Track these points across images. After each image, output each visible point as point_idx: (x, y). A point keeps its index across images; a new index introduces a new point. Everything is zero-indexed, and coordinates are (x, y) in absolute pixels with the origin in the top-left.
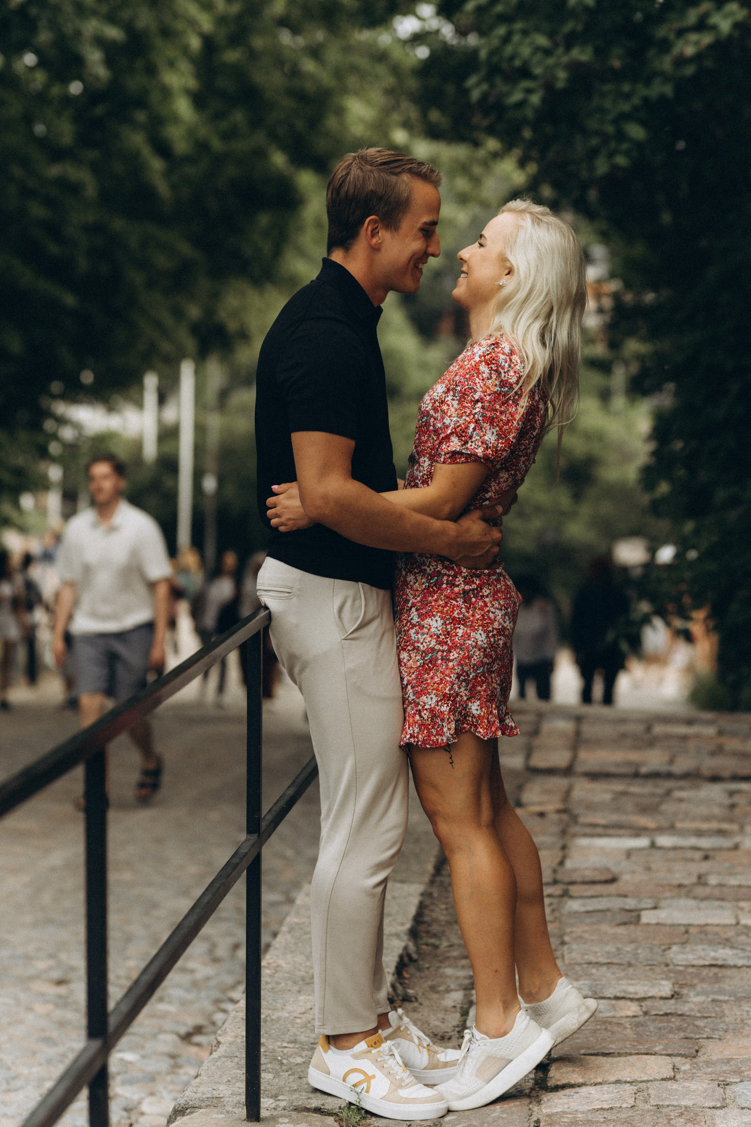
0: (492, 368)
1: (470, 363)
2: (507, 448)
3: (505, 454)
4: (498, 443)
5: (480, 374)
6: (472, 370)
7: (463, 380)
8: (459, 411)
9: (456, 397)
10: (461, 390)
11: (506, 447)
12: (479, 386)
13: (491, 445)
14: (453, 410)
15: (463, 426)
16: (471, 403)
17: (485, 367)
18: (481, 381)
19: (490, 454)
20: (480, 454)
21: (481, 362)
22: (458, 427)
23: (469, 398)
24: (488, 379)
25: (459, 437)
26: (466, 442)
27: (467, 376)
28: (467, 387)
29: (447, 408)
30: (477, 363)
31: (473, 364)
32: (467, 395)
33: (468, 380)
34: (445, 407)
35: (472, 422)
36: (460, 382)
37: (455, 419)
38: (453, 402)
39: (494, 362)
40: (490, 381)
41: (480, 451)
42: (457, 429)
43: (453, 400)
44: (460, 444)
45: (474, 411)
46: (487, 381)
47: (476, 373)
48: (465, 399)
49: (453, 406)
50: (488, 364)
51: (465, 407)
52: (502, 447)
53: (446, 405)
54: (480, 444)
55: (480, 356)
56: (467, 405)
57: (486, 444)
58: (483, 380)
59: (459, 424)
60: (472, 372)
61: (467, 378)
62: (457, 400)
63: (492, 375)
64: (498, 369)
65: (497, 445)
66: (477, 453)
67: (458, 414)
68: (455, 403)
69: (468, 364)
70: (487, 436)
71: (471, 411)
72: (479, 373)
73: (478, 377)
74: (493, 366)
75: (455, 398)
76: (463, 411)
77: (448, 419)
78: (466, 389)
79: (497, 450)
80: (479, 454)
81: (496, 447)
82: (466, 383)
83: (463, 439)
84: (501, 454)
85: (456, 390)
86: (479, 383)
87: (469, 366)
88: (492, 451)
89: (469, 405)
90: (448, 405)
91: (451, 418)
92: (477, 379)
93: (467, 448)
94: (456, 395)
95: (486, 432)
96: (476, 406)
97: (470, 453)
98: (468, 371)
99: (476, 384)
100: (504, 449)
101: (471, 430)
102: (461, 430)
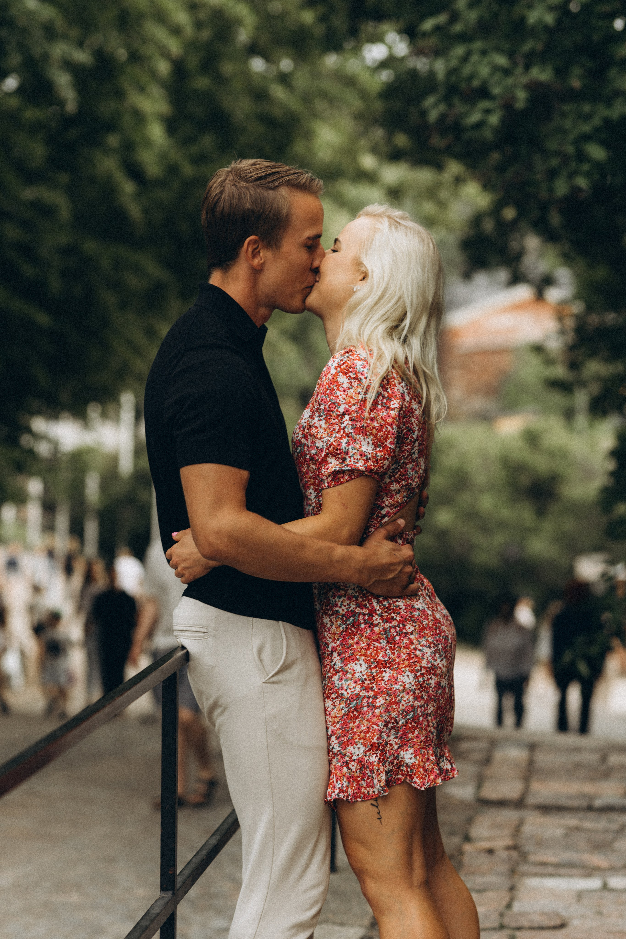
0: (350, 376)
1: (327, 378)
2: (387, 456)
3: (386, 462)
4: (377, 452)
5: (340, 385)
6: (331, 384)
7: (324, 397)
8: (328, 430)
9: (322, 416)
10: (325, 408)
11: (385, 455)
12: (341, 399)
13: (370, 456)
14: (322, 431)
15: (334, 443)
16: (337, 418)
17: (343, 378)
18: (342, 393)
19: (371, 465)
20: (362, 468)
21: (337, 373)
22: (330, 446)
23: (335, 414)
24: (349, 389)
25: (335, 455)
26: (344, 460)
27: (328, 392)
28: (330, 403)
29: (316, 430)
30: (334, 375)
31: (330, 377)
32: (331, 411)
33: (329, 395)
34: (314, 431)
35: (343, 437)
36: (322, 400)
37: (325, 439)
38: (320, 423)
39: (351, 370)
40: (352, 390)
41: (361, 465)
42: (330, 449)
43: (320, 420)
44: (338, 462)
45: (343, 426)
46: (349, 391)
47: (336, 386)
48: (331, 416)
49: (321, 427)
50: (346, 374)
51: (333, 424)
52: (381, 455)
53: (314, 428)
54: (359, 457)
55: (336, 368)
56: (334, 421)
57: (365, 455)
58: (344, 391)
59: (330, 443)
60: (332, 386)
61: (328, 394)
62: (324, 419)
63: (353, 384)
64: (357, 376)
65: (376, 454)
66: (358, 467)
67: (328, 434)
68: (323, 423)
69: (326, 380)
70: (363, 447)
71: (340, 427)
72: (338, 386)
73: (338, 389)
74: (351, 374)
75: (321, 418)
76: (332, 429)
77: (320, 442)
78: (329, 406)
79: (377, 460)
80: (360, 468)
81: (376, 457)
82: (328, 399)
83: (340, 456)
84: (382, 463)
85: (320, 409)
86: (341, 395)
87: (327, 381)
88: (373, 461)
89: (337, 420)
90: (317, 428)
91: (322, 440)
92: (338, 392)
93: (347, 465)
94: (322, 414)
95: (361, 444)
96: (343, 420)
97: (350, 468)
98: (327, 386)
99: (338, 397)
100: (384, 457)
101: (344, 445)
102: (334, 448)
